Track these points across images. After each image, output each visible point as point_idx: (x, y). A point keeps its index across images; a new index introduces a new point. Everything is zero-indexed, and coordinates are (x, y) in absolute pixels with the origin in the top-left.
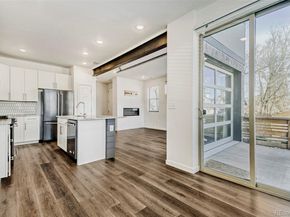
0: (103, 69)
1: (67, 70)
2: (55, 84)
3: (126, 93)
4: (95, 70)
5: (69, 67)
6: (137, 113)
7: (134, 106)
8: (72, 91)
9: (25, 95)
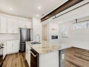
0: (46, 18)
1: (30, 20)
2: (26, 26)
3: (52, 29)
4: (41, 19)
5: (31, 18)
6: (57, 37)
7: (55, 35)
8: (32, 29)
9: (13, 31)
